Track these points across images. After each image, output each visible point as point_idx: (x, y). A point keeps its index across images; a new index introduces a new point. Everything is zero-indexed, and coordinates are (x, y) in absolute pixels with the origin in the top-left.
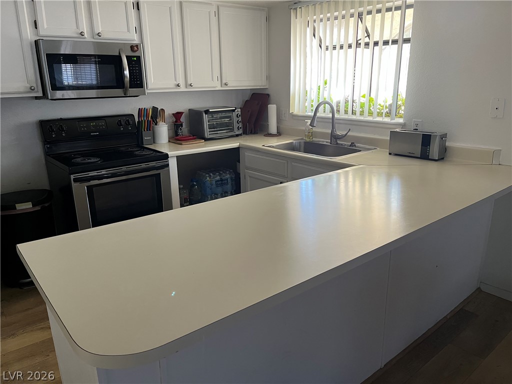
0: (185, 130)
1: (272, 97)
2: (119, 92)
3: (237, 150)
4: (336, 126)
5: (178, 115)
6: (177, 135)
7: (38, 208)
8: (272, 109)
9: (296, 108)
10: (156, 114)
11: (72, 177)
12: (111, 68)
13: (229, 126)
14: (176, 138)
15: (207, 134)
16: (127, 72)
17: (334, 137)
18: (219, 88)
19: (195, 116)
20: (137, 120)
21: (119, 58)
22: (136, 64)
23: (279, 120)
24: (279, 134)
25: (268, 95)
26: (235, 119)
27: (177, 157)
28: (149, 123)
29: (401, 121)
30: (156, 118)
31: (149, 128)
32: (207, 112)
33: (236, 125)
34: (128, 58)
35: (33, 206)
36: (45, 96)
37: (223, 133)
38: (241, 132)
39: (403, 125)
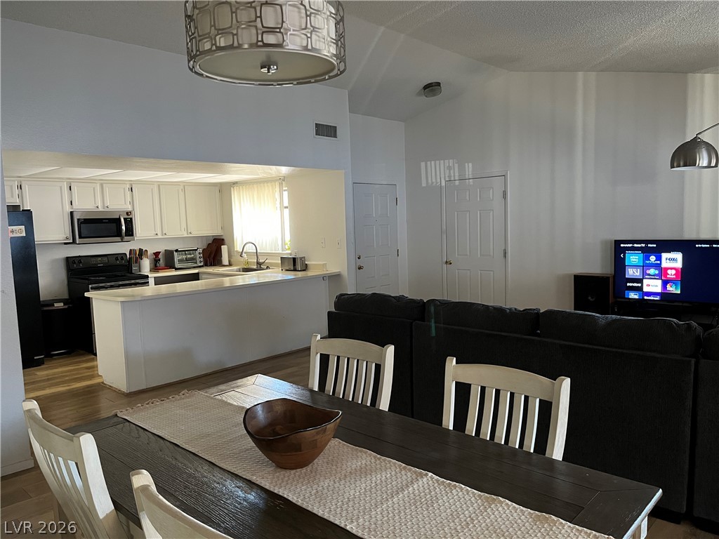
0: (162, 263)
1: (226, 241)
2: (118, 239)
3: (198, 274)
4: (260, 257)
5: (157, 254)
6: (156, 266)
7: (66, 307)
8: (224, 249)
9: (238, 247)
10: (142, 253)
11: (90, 286)
12: (114, 226)
13: (193, 260)
14: (155, 268)
15: (177, 265)
16: (124, 228)
17: (259, 264)
18: (186, 235)
19: (169, 255)
20: (128, 256)
21: (119, 220)
22: (129, 222)
23: (230, 256)
24: (230, 265)
25: (223, 239)
26: (198, 256)
27: (155, 278)
28: (136, 258)
29: (289, 252)
30: (142, 256)
31: (136, 262)
32: (177, 251)
33: (198, 260)
34: (124, 219)
35: (64, 305)
36: (74, 242)
37: (190, 265)
38: (202, 264)
39: (291, 254)
